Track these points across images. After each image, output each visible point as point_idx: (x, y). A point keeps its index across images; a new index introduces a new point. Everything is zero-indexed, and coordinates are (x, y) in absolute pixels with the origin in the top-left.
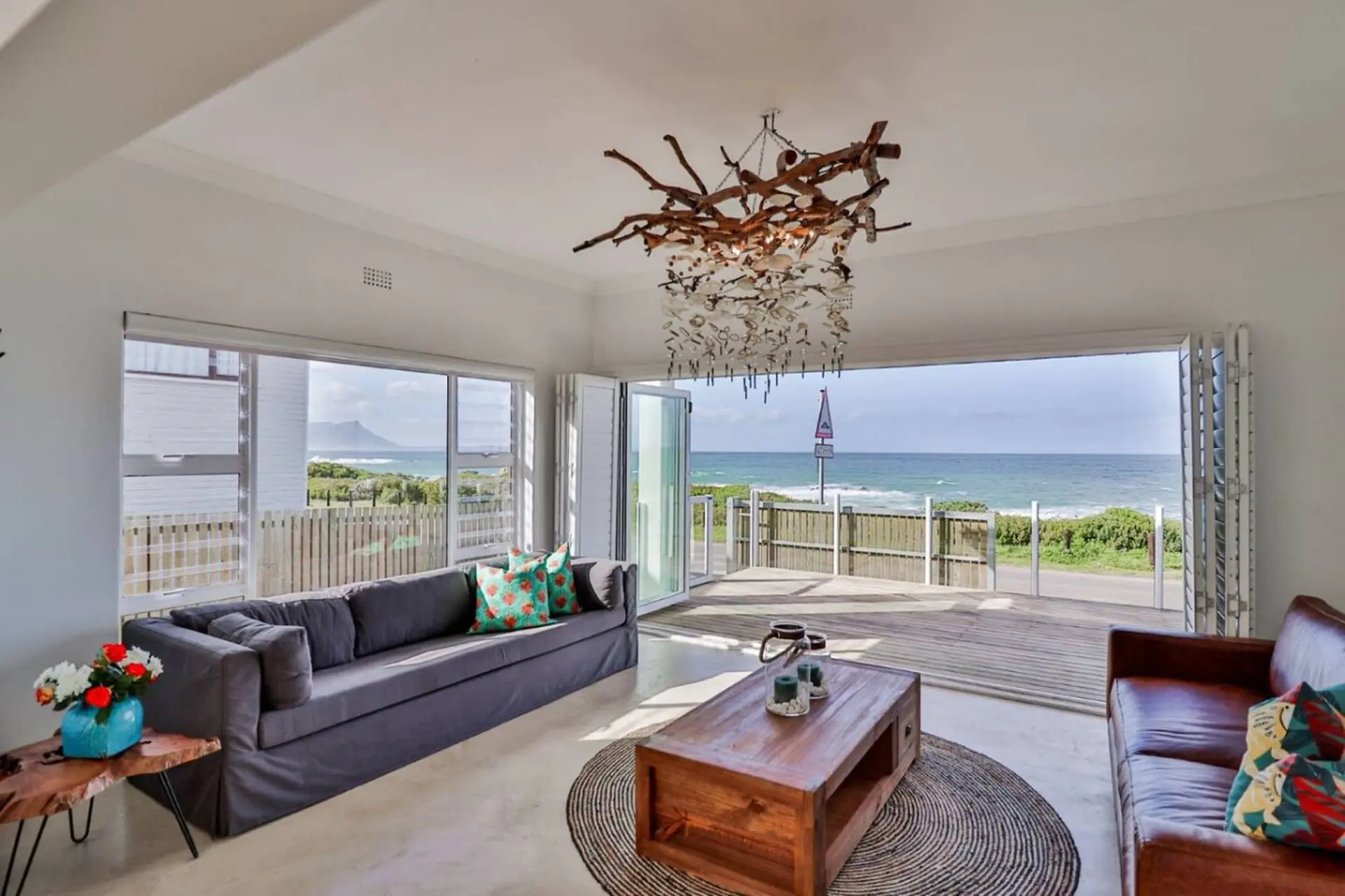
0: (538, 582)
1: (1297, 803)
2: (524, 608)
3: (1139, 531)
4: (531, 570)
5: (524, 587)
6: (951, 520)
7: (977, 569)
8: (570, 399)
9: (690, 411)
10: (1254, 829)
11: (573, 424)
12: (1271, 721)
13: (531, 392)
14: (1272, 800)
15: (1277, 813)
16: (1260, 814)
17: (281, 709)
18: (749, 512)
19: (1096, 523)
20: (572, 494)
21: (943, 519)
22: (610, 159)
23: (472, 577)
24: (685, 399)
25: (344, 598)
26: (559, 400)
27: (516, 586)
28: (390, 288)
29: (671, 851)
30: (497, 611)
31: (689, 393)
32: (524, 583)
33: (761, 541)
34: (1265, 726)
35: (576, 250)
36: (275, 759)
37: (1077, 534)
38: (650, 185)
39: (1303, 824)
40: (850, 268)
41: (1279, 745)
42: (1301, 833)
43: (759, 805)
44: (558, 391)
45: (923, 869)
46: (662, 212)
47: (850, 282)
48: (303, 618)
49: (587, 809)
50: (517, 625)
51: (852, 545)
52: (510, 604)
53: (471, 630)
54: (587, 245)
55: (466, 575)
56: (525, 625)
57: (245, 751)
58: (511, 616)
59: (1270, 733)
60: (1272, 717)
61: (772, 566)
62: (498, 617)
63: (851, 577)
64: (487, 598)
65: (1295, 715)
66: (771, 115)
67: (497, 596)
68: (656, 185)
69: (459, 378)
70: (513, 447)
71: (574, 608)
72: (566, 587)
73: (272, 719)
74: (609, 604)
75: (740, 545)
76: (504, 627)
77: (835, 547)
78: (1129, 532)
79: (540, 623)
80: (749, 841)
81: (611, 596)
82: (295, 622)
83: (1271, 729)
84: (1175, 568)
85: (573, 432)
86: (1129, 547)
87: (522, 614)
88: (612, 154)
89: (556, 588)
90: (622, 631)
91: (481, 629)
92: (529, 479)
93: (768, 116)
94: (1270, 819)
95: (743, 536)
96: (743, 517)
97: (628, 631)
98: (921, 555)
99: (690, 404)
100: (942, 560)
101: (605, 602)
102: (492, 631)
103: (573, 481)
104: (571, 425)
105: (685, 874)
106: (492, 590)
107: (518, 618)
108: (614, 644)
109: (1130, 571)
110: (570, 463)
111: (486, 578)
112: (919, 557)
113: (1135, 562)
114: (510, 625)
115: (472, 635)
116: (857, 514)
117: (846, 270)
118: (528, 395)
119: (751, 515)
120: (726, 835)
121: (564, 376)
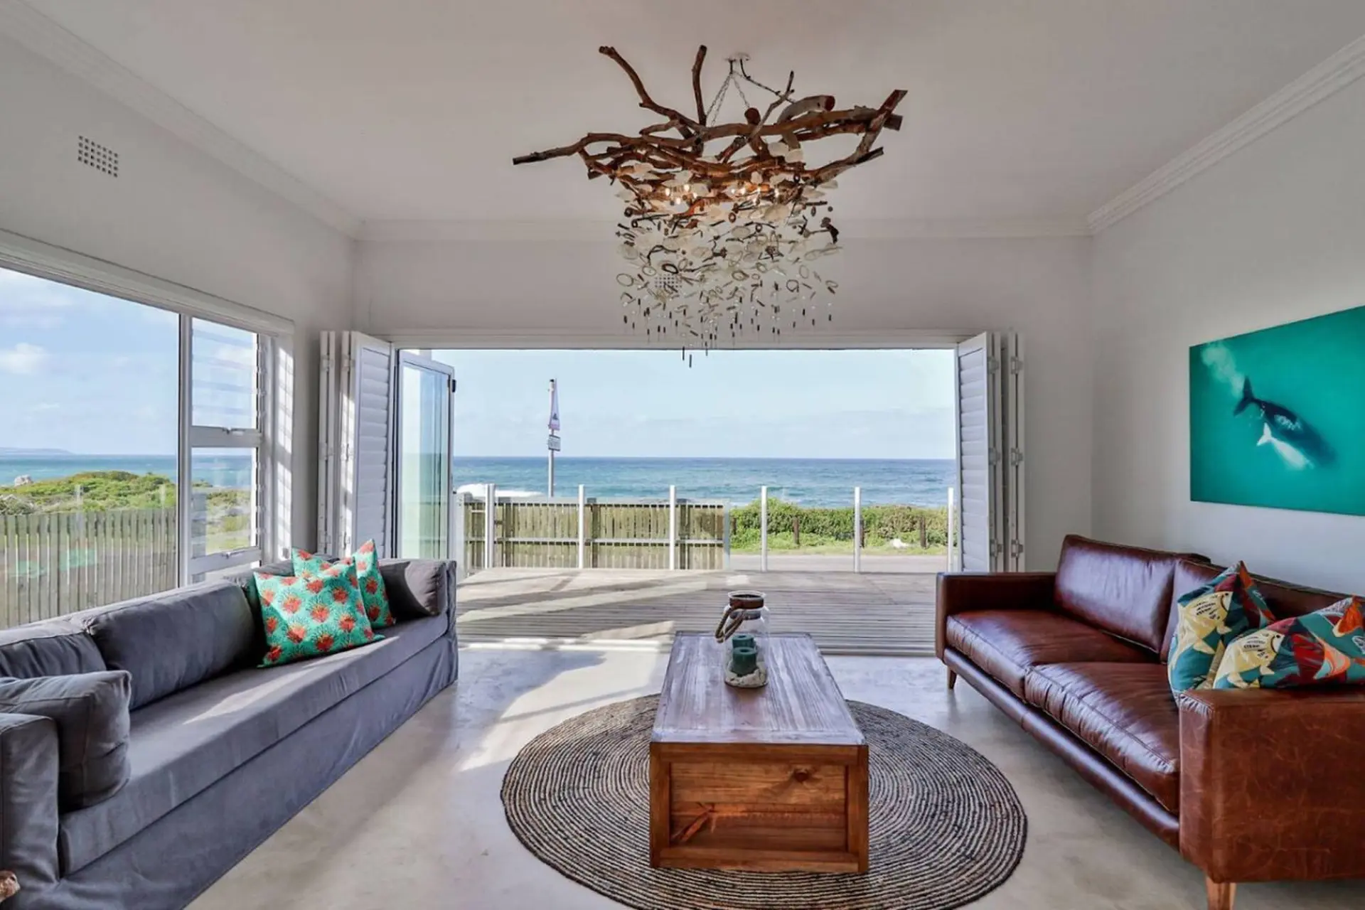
0: (353, 589)
1: (1292, 654)
2: (342, 623)
3: (783, 517)
4: (341, 574)
5: (337, 597)
6: (690, 506)
7: (714, 550)
8: (343, 361)
9: (454, 391)
10: (1249, 682)
11: (348, 396)
12: (1213, 607)
13: (287, 352)
14: (1267, 657)
15: (1271, 666)
16: (1258, 669)
17: (92, 806)
18: (484, 509)
19: (753, 512)
20: (348, 484)
21: (683, 507)
22: (607, 57)
23: (252, 590)
24: (450, 376)
25: (84, 633)
26: (324, 363)
27: (328, 596)
28: (115, 175)
29: (699, 852)
30: (305, 632)
31: (452, 368)
32: (336, 592)
33: (496, 539)
34: (1210, 611)
35: (516, 162)
36: (81, 886)
37: (738, 522)
38: (641, 102)
39: (1294, 669)
40: (839, 231)
41: (1223, 623)
42: (1291, 677)
43: (802, 774)
44: (324, 352)
45: (903, 802)
46: (640, 136)
47: (837, 243)
48: (32, 666)
49: (550, 839)
50: (333, 647)
51: (595, 537)
52: (322, 621)
53: (267, 661)
54: (535, 158)
55: (243, 589)
56: (345, 646)
57: (42, 885)
58: (326, 636)
59: (1215, 616)
60: (1213, 604)
61: (508, 565)
62: (307, 639)
63: (595, 569)
64: (285, 615)
65: (1233, 598)
66: (738, 59)
67: (302, 612)
68: (648, 103)
69: (194, 320)
70: (261, 423)
71: (388, 621)
72: (379, 594)
73: (80, 825)
74: (432, 610)
75: (470, 545)
76: (314, 650)
77: (581, 540)
78: (776, 518)
79: (365, 640)
80: (790, 815)
81: (435, 602)
82: (21, 674)
83: (1216, 613)
84: (813, 545)
85: (349, 406)
86: (777, 531)
87: (340, 632)
88: (610, 52)
89: (369, 596)
90: (445, 641)
91: (281, 659)
92: (283, 463)
93: (735, 60)
94: (1265, 671)
95: (473, 536)
96: (473, 514)
97: (450, 640)
98: (664, 542)
99: (454, 381)
100: (683, 546)
101: (428, 609)
102: (300, 657)
103: (348, 467)
104: (345, 398)
105: (719, 871)
106: (293, 605)
107: (336, 636)
108: (439, 657)
109: (783, 550)
110: (344, 444)
111: (273, 591)
112: (661, 545)
113: (785, 543)
114: (324, 648)
115: (268, 667)
116: (601, 505)
117: (834, 232)
118: (282, 354)
119: (486, 511)
120: (762, 815)
121: (333, 335)
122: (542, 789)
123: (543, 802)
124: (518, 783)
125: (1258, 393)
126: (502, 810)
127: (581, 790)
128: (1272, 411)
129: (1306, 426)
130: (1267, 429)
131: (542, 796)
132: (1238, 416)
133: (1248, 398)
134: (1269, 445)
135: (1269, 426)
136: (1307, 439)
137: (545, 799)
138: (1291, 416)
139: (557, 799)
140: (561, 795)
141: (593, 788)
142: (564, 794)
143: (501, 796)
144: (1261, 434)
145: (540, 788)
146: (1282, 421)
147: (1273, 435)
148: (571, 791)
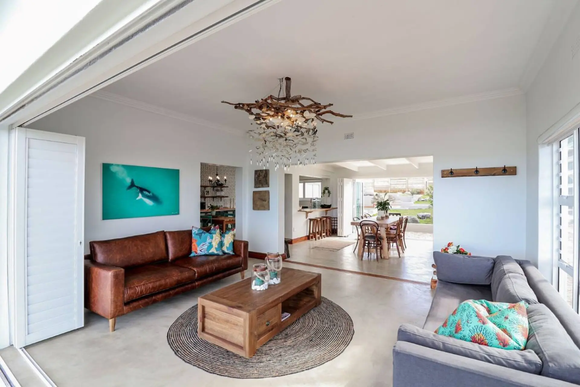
122: (339, 331)
123: (340, 326)
124: (347, 334)
125: (136, 184)
126: (354, 327)
127: (326, 326)
128: (142, 190)
129: (153, 194)
130: (140, 195)
131: (340, 328)
132: (129, 191)
133: (132, 185)
134: (141, 200)
135: (141, 194)
136: (154, 198)
137: (339, 326)
138: (149, 192)
139: (335, 326)
140: (333, 327)
141: (322, 326)
142: (332, 327)
143: (354, 332)
144: (138, 196)
145: (340, 331)
146: (146, 193)
147: (142, 197)
148: (329, 327)
